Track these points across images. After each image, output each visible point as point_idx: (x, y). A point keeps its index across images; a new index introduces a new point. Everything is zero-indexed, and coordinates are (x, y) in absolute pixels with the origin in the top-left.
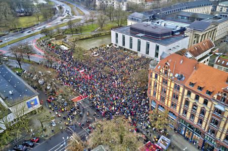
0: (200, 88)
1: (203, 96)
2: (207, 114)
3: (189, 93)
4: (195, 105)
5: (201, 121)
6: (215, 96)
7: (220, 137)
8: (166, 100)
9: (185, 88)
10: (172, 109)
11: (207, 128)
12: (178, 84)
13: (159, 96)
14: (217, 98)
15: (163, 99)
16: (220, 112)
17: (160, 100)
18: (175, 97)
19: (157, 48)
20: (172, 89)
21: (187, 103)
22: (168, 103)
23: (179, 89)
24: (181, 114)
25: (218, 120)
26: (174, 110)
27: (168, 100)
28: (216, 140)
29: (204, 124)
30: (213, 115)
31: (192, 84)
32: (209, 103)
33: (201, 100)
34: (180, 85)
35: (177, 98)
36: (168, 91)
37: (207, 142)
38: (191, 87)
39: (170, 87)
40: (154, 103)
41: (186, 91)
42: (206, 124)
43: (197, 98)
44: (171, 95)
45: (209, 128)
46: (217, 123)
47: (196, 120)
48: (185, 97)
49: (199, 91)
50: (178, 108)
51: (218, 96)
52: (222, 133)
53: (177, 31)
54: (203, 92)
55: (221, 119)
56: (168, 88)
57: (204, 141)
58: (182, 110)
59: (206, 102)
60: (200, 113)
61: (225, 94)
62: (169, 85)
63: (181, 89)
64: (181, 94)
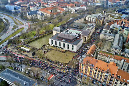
1: (101, 71)
2: (103, 76)
3: (96, 70)
4: (98, 74)
5: (100, 79)
8: (87, 73)
11: (103, 81)
13: (84, 72)
14: (106, 72)
15: (86, 72)
16: (107, 76)
18: (91, 71)
19: (73, 46)
21: (95, 73)
24: (93, 77)
26: (91, 76)
29: (102, 79)
30: (105, 77)
32: (103, 73)
35: (92, 72)
36: (88, 70)
43: (99, 72)
46: (106, 79)
47: (99, 78)
48: (95, 72)
49: (99, 70)
50: (92, 75)
52: (108, 82)
53: (78, 37)
58: (94, 76)
61: (108, 71)
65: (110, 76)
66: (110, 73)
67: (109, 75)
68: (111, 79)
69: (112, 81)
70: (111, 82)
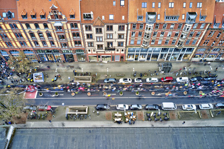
0: (34, 16)
1: (41, 22)
2: (53, 34)
3: (28, 26)
4: (39, 33)
5: (52, 43)
6: (50, 17)
7: (72, 45)
8: (14, 43)
9: (21, 23)
10: (24, 47)
11: (60, 45)
12: (12, 23)
14: (52, 18)
15: (9, 44)
16: (60, 28)
17: (7, 46)
18: (19, 35)
20: (10, 31)
21: (32, 35)
22: (16, 44)
23: (16, 27)
24: (35, 47)
25: (63, 34)
26: (27, 47)
27: (15, 42)
28: (71, 49)
29: (56, 43)
30: (57, 33)
31: (24, 16)
32: (49, 25)
33: (41, 26)
34: (14, 23)
35: (21, 36)
36: (8, 35)
37: (66, 54)
38: (25, 20)
39: (8, 30)
40: (4, 53)
41: (24, 25)
42: (57, 42)
43: (37, 26)
44: (14, 37)
45: (61, 44)
46: (63, 37)
48: (27, 31)
49: (34, 19)
50: (28, 43)
51: (51, 16)
52: (71, 42)
54: (38, 19)
55: (64, 32)
56: (6, 31)
57: (64, 55)
58: (33, 43)
59: (46, 26)
60: (48, 37)
61: (55, 12)
62: (5, 28)
63: (19, 26)
64: (22, 31)
65: (69, 25)
66: (64, 17)
67: (64, 22)
68: (76, 32)
69: (78, 35)
70: (77, 38)
